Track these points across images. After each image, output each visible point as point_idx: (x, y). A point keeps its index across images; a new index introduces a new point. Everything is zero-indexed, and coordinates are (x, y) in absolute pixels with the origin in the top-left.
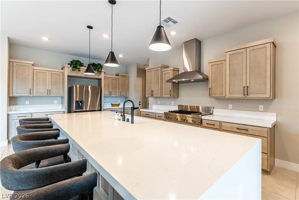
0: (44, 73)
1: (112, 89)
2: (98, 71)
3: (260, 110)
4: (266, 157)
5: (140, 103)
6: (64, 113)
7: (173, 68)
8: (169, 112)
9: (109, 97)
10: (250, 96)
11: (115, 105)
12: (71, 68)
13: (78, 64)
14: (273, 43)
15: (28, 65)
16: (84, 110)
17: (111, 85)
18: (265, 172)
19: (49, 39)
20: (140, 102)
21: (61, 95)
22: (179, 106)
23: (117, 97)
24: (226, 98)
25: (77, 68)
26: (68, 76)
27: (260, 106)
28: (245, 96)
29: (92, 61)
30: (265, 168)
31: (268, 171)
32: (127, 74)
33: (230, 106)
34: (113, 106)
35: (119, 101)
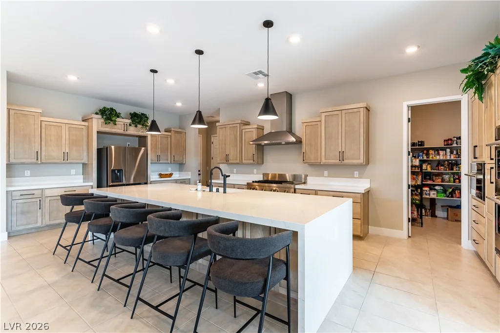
0: (59, 126)
1: (161, 152)
2: (143, 125)
3: (355, 176)
4: (360, 222)
5: (200, 173)
6: (92, 188)
7: (258, 125)
8: (253, 182)
9: (156, 163)
10: (346, 161)
11: (167, 176)
12: (103, 120)
13: (113, 114)
14: (366, 107)
15: (34, 114)
16: (124, 182)
17: (159, 147)
18: (356, 237)
19: (78, 78)
20: (199, 171)
21: (85, 160)
22: (264, 175)
23: (169, 163)
24: (322, 163)
25: (112, 121)
26: (98, 132)
27: (355, 172)
28: (340, 162)
29: (133, 110)
30: (359, 233)
31: (362, 236)
32: (182, 129)
33: (326, 173)
34: (162, 178)
35: (170, 169)
